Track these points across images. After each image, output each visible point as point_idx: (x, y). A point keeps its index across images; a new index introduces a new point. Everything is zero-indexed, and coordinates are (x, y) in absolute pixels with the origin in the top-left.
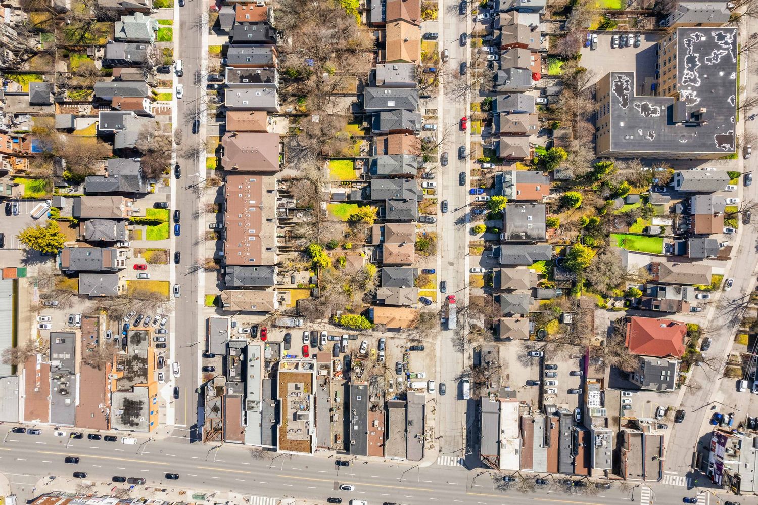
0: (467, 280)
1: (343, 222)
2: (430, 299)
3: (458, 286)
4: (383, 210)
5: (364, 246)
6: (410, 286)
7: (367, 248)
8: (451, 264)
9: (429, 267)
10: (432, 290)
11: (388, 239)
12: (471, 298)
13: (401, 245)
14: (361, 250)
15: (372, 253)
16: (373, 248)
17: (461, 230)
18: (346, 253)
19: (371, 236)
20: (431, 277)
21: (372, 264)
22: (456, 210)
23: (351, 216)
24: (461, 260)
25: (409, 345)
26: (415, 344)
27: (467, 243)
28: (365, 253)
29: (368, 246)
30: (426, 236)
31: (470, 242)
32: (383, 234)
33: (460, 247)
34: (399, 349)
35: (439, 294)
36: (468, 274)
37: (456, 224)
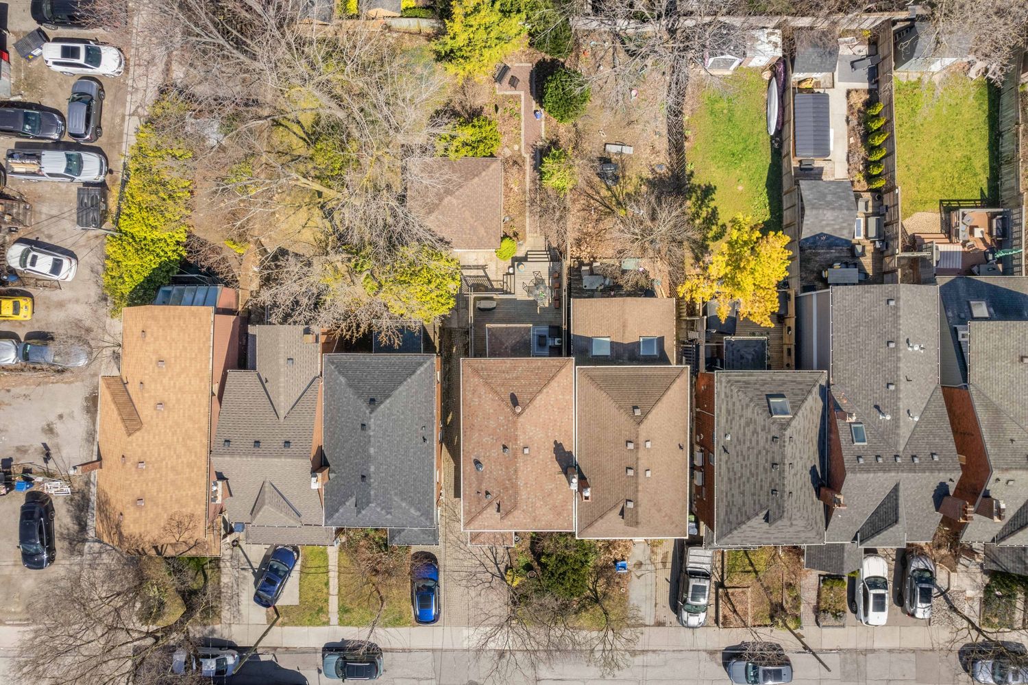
1: (677, 147)
2: (289, 594)
4: (757, 359)
5: (556, 255)
6: (331, 512)
7: (543, 268)
9: (451, 593)
10: (334, 604)
11: (604, 384)
13: (567, 463)
14: (533, 241)
15: (521, 295)
16: (545, 301)
18: (516, 162)
19: (612, 289)
20: (401, 595)
21: (461, 299)
23: (708, 191)
25: (56, 491)
26: (63, 520)
28: (518, 261)
29: (556, 276)
30: (611, 571)
32: (625, 354)
34: (38, 440)
35: (314, 637)
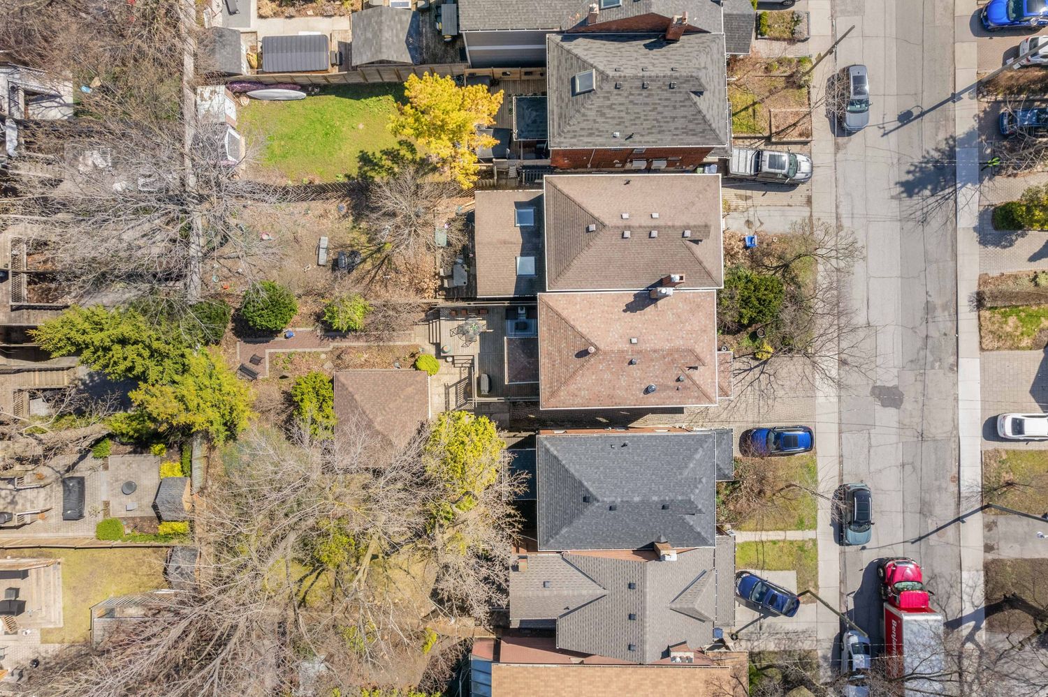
0: (972, 476)
1: (320, 191)
2: (785, 581)
3: (925, 510)
4: (536, 106)
5: (434, 314)
6: (700, 540)
7: (446, 327)
8: (889, 397)
9: (779, 416)
10: (794, 535)
11: (564, 262)
12: (991, 570)
13: (646, 299)
14: (419, 337)
15: (474, 349)
16: (480, 324)
17: (936, 222)
18: (339, 356)
19: (467, 255)
20: (783, 466)
21: (480, 411)
22: (905, 118)
23: (365, 159)
24: (936, 375)
27: (967, 290)
28: (439, 352)
29: (455, 313)
31: (983, 280)
32: (533, 242)
33: (929, 308)
35: (828, 554)
36: (972, 446)
37: (910, 188)
